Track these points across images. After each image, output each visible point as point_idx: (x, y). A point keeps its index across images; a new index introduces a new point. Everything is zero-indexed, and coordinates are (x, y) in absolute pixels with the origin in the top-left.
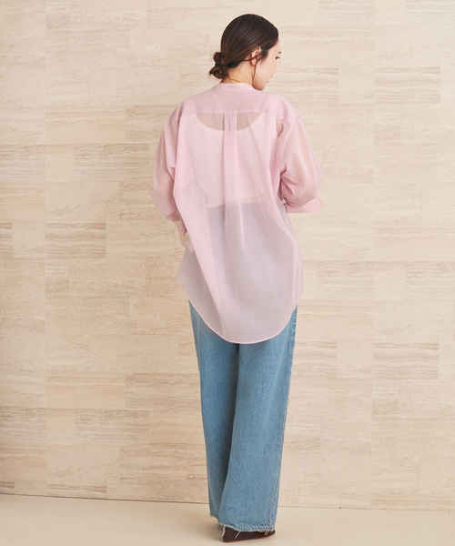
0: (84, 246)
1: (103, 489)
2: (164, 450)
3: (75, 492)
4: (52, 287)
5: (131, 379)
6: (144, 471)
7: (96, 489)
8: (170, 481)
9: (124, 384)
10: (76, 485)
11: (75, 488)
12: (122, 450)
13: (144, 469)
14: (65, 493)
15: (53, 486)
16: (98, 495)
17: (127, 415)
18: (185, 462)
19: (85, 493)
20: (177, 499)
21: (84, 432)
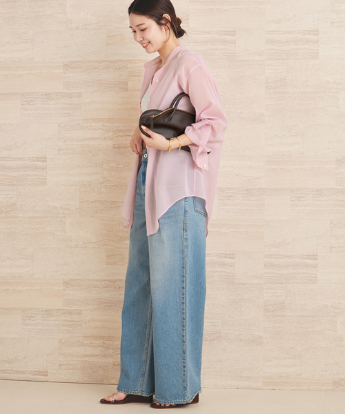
0: (29, 176)
1: (45, 373)
2: (94, 342)
3: (22, 376)
4: (3, 209)
5: (67, 284)
6: (78, 359)
7: (39, 373)
8: (100, 367)
11: (22, 372)
13: (78, 357)
15: (4, 371)
16: (40, 378)
17: (64, 313)
18: (111, 351)
19: (30, 376)
20: (105, 382)
21: (29, 327)
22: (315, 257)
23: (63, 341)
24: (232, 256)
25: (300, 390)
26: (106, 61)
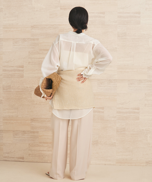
0: (16, 74)
1: (23, 158)
2: (44, 145)
3: (13, 159)
4: (5, 88)
5: (32, 120)
6: (37, 152)
7: (20, 158)
8: (46, 155)
9: (30, 122)
10: (13, 157)
12: (29, 145)
13: (37, 151)
14: (9, 159)
15: (5, 157)
16: (21, 160)
17: (31, 133)
19: (16, 159)
20: (48, 162)
21: (16, 138)
22: (138, 109)
23: (30, 144)
24: (103, 108)
25: (132, 165)
26: (49, 25)
